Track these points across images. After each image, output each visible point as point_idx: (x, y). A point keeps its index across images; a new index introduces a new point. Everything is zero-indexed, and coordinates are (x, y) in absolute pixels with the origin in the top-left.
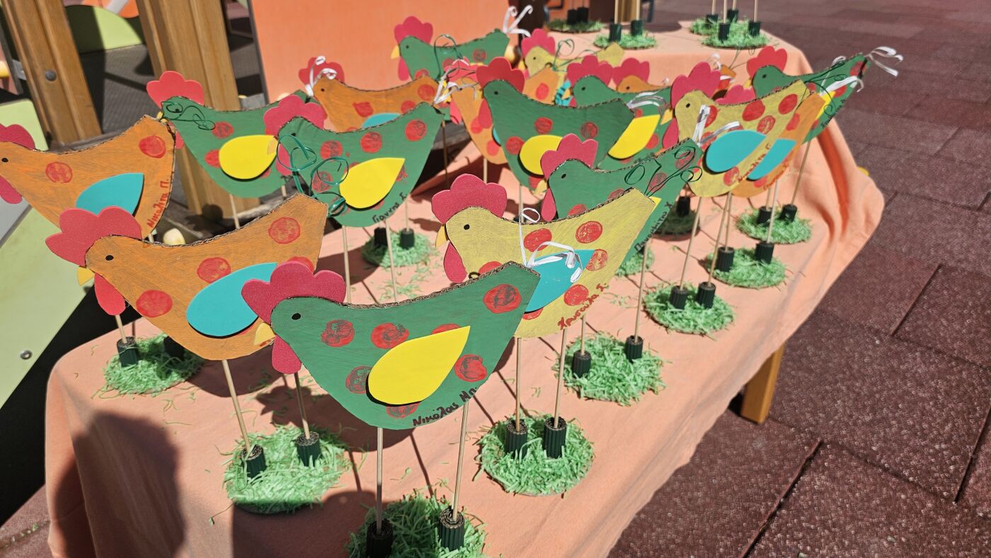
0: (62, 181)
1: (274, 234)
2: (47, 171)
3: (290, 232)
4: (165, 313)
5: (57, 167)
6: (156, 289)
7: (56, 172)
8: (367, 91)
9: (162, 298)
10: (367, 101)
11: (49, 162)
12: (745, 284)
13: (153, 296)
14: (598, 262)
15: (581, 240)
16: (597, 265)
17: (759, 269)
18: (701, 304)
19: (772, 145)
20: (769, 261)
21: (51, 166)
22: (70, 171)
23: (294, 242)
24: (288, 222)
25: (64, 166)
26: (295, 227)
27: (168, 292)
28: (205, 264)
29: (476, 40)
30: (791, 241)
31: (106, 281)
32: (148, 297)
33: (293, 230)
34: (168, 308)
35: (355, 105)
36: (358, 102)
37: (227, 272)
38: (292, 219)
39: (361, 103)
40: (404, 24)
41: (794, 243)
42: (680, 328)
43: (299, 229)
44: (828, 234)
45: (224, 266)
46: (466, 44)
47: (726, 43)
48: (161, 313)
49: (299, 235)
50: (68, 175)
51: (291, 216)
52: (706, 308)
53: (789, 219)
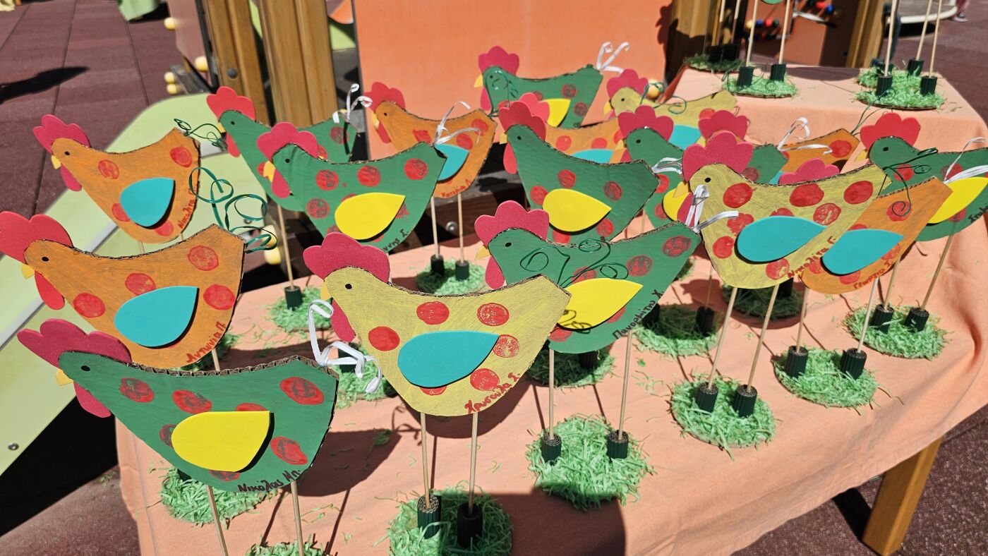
0: (111, 177)
1: (193, 260)
2: (99, 168)
3: (208, 261)
4: (100, 315)
5: (107, 165)
6: (89, 293)
7: (106, 168)
8: (426, 120)
9: (95, 302)
10: (426, 129)
11: (102, 159)
12: (812, 397)
13: (88, 298)
14: (508, 349)
15: (486, 322)
16: (507, 351)
17: (840, 382)
18: (735, 411)
19: (837, 239)
20: (856, 375)
21: (102, 163)
22: (117, 169)
23: (214, 270)
24: (206, 251)
25: (113, 165)
26: (213, 257)
27: (100, 297)
28: (132, 278)
29: (566, 75)
30: (906, 355)
31: (45, 279)
32: (82, 298)
33: (211, 259)
34: (102, 312)
35: (415, 132)
36: (417, 129)
37: (153, 288)
38: (209, 248)
39: (420, 131)
40: (488, 54)
41: (910, 358)
42: (697, 433)
43: (217, 259)
44: (971, 354)
45: (148, 282)
46: (555, 78)
47: (883, 101)
48: (96, 315)
49: (218, 265)
50: (116, 173)
51: (208, 245)
52: (740, 416)
53: (916, 326)
